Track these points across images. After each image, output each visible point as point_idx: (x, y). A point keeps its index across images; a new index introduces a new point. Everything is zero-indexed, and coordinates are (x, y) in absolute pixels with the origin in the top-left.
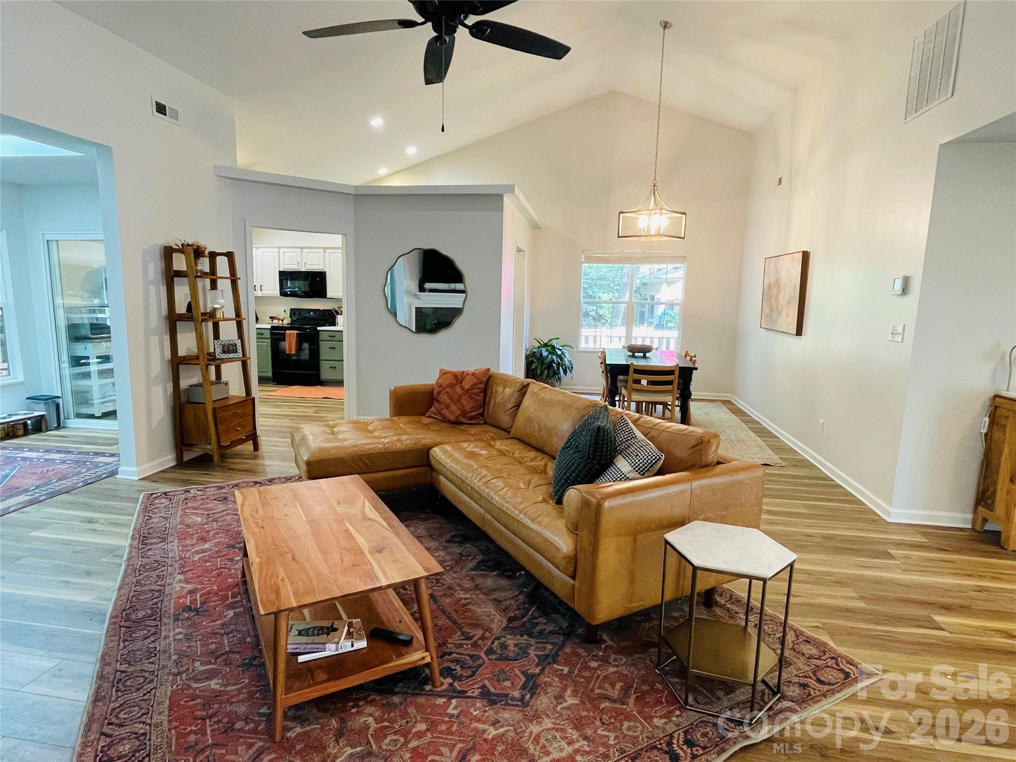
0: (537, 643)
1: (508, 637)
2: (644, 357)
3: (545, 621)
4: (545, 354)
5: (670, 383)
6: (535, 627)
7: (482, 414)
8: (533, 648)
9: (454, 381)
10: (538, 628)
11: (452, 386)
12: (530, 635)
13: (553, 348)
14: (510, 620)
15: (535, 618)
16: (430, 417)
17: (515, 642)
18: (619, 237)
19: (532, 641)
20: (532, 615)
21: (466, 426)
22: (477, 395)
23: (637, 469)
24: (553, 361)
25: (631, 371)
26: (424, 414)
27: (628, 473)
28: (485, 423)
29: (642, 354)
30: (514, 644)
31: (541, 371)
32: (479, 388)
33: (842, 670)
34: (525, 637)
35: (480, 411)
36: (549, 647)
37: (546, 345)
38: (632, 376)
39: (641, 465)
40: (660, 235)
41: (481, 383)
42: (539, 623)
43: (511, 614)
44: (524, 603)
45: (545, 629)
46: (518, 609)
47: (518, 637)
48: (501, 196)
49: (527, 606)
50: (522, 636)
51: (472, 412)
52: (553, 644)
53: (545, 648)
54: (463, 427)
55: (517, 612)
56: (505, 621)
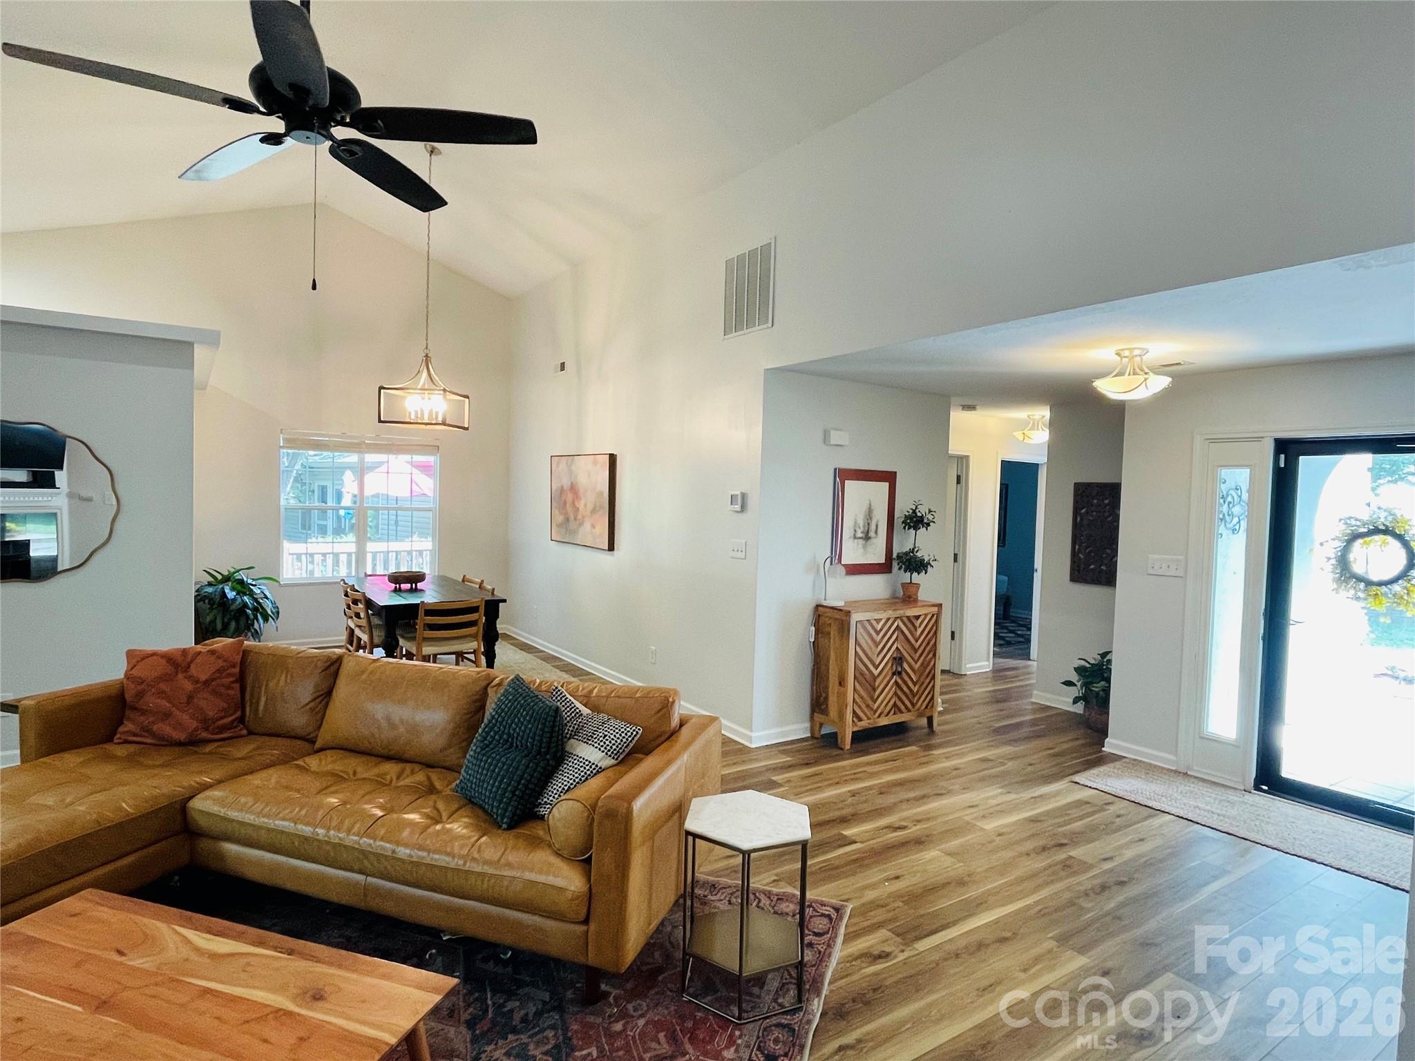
0: (531, 1037)
1: (489, 1048)
2: (414, 591)
3: (518, 1004)
4: (231, 594)
6: (511, 1018)
7: (242, 720)
8: (531, 1047)
9: (170, 669)
10: (517, 1016)
11: (165, 678)
12: (514, 1031)
13: (241, 582)
14: (471, 1024)
15: (503, 1005)
16: (126, 742)
17: (503, 1051)
18: (380, 421)
19: (524, 1038)
20: (494, 1004)
21: (216, 744)
22: (229, 688)
25: (421, 612)
26: (109, 739)
28: (250, 733)
29: (408, 586)
30: (505, 1054)
32: (230, 675)
33: (823, 915)
34: (511, 1037)
35: (239, 714)
36: (550, 1033)
37: (226, 579)
38: (422, 619)
39: (614, 747)
41: (234, 666)
42: (512, 1011)
43: (465, 1016)
44: (470, 993)
45: (527, 1014)
46: (469, 1006)
47: (501, 1042)
48: (191, 345)
49: (477, 995)
50: (507, 1039)
51: (222, 718)
52: (553, 1027)
53: (547, 1038)
54: (209, 748)
55: (471, 1010)
56: (463, 1029)
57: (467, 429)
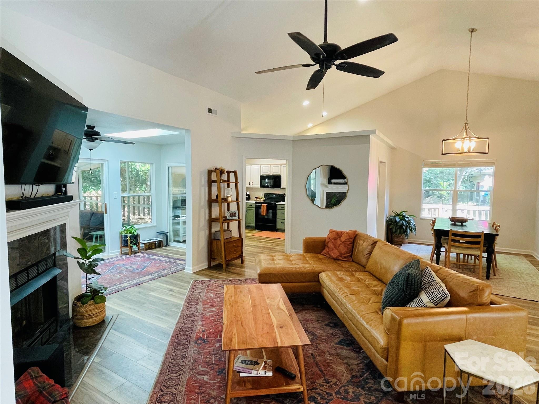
0: (366, 394)
1: (350, 386)
2: (462, 225)
3: (373, 382)
4: (398, 220)
5: (478, 243)
6: (366, 384)
7: (351, 256)
8: (363, 396)
9: (336, 236)
10: (369, 385)
11: (335, 239)
12: (363, 388)
13: (404, 216)
14: (353, 377)
15: (368, 379)
16: (323, 255)
17: (353, 391)
18: (442, 154)
19: (364, 393)
20: (366, 377)
21: (342, 262)
22: (349, 245)
23: (432, 301)
24: (403, 224)
25: (450, 234)
26: (320, 253)
27: (427, 303)
28: (353, 261)
29: (461, 223)
30: (353, 392)
31: (395, 230)
32: (349, 241)
34: (360, 389)
35: (350, 254)
36: (373, 398)
37: (399, 215)
38: (451, 237)
39: (435, 299)
40: (469, 152)
41: (351, 239)
42: (369, 383)
43: (354, 374)
44: (363, 369)
45: (372, 387)
46: (358, 372)
47: (355, 388)
48: (369, 136)
49: (364, 371)
50: (358, 388)
51: (345, 254)
52: (376, 397)
53: (370, 398)
54: (340, 262)
55: (358, 373)
56: (350, 376)
57: (488, 153)
